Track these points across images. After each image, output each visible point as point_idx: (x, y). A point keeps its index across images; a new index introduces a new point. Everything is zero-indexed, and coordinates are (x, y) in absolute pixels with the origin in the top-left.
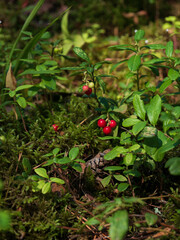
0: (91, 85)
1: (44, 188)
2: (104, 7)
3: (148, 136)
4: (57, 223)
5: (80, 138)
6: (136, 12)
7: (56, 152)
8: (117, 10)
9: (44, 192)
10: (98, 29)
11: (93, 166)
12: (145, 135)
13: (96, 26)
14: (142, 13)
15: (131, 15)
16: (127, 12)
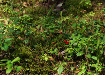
0: (62, 31)
1: (46, 59)
2: (75, 9)
3: (75, 45)
4: (49, 69)
5: (60, 45)
6: (83, 10)
7: (51, 49)
8: (78, 10)
9: (46, 60)
10: (72, 15)
11: (62, 53)
12: (74, 45)
13: (72, 14)
14: (85, 11)
15: (82, 11)
16: (81, 10)
